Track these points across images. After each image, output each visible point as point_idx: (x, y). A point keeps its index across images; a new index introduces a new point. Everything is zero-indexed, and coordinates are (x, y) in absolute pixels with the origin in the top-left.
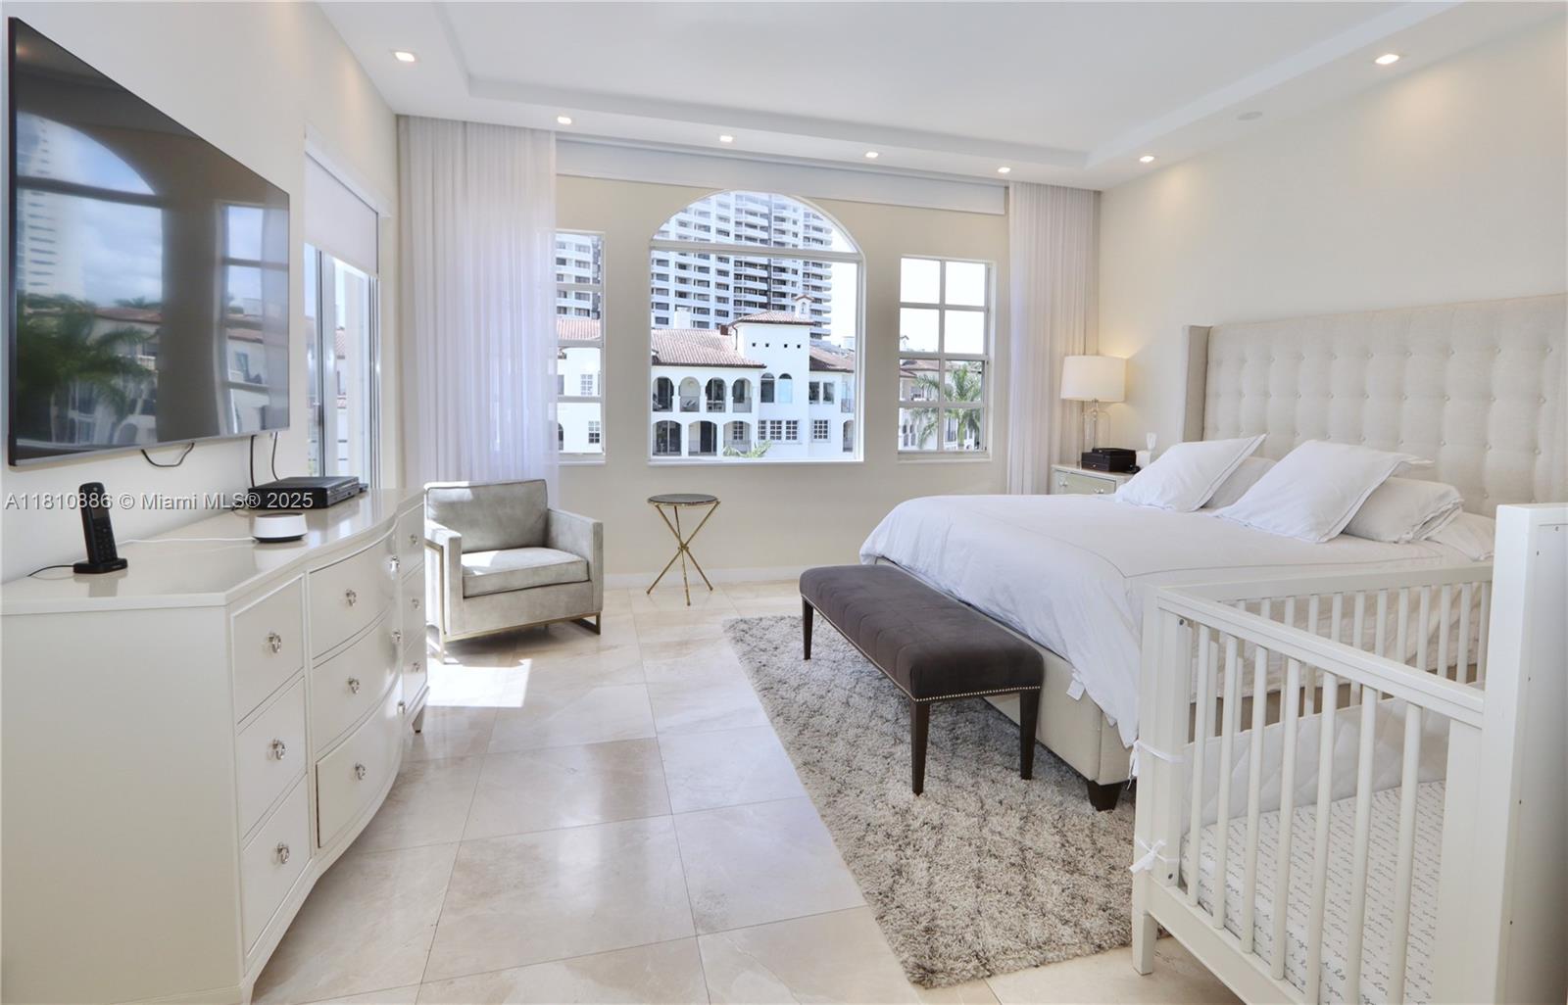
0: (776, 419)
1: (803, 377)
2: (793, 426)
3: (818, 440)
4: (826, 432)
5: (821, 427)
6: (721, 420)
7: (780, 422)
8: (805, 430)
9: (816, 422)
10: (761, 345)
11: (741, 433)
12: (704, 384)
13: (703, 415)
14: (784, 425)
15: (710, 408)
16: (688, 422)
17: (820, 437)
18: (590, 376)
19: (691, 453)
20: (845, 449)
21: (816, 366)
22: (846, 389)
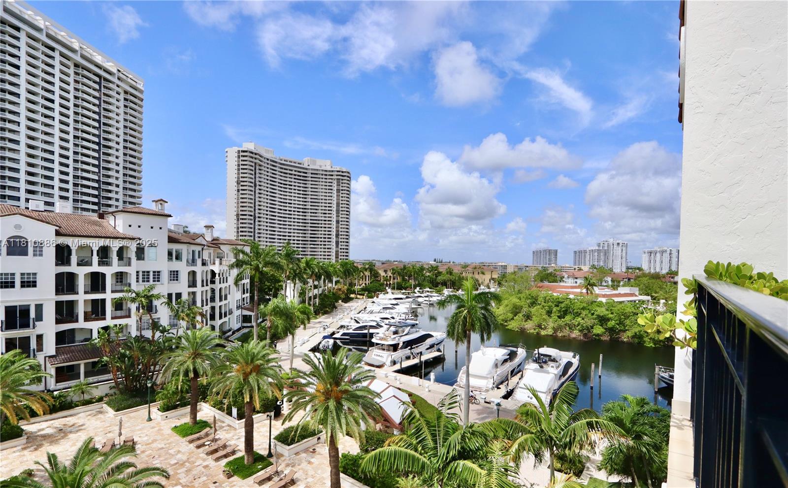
0: (146, 270)
1: (164, 246)
2: (157, 273)
3: (172, 282)
4: (177, 277)
5: (174, 274)
6: (109, 271)
7: (148, 272)
8: (165, 276)
9: (171, 272)
10: (135, 226)
11: (122, 279)
12: (95, 249)
13: (95, 268)
14: (151, 274)
15: (99, 265)
16: (82, 272)
17: (174, 280)
19: (86, 293)
20: (189, 286)
21: (171, 240)
22: (188, 253)
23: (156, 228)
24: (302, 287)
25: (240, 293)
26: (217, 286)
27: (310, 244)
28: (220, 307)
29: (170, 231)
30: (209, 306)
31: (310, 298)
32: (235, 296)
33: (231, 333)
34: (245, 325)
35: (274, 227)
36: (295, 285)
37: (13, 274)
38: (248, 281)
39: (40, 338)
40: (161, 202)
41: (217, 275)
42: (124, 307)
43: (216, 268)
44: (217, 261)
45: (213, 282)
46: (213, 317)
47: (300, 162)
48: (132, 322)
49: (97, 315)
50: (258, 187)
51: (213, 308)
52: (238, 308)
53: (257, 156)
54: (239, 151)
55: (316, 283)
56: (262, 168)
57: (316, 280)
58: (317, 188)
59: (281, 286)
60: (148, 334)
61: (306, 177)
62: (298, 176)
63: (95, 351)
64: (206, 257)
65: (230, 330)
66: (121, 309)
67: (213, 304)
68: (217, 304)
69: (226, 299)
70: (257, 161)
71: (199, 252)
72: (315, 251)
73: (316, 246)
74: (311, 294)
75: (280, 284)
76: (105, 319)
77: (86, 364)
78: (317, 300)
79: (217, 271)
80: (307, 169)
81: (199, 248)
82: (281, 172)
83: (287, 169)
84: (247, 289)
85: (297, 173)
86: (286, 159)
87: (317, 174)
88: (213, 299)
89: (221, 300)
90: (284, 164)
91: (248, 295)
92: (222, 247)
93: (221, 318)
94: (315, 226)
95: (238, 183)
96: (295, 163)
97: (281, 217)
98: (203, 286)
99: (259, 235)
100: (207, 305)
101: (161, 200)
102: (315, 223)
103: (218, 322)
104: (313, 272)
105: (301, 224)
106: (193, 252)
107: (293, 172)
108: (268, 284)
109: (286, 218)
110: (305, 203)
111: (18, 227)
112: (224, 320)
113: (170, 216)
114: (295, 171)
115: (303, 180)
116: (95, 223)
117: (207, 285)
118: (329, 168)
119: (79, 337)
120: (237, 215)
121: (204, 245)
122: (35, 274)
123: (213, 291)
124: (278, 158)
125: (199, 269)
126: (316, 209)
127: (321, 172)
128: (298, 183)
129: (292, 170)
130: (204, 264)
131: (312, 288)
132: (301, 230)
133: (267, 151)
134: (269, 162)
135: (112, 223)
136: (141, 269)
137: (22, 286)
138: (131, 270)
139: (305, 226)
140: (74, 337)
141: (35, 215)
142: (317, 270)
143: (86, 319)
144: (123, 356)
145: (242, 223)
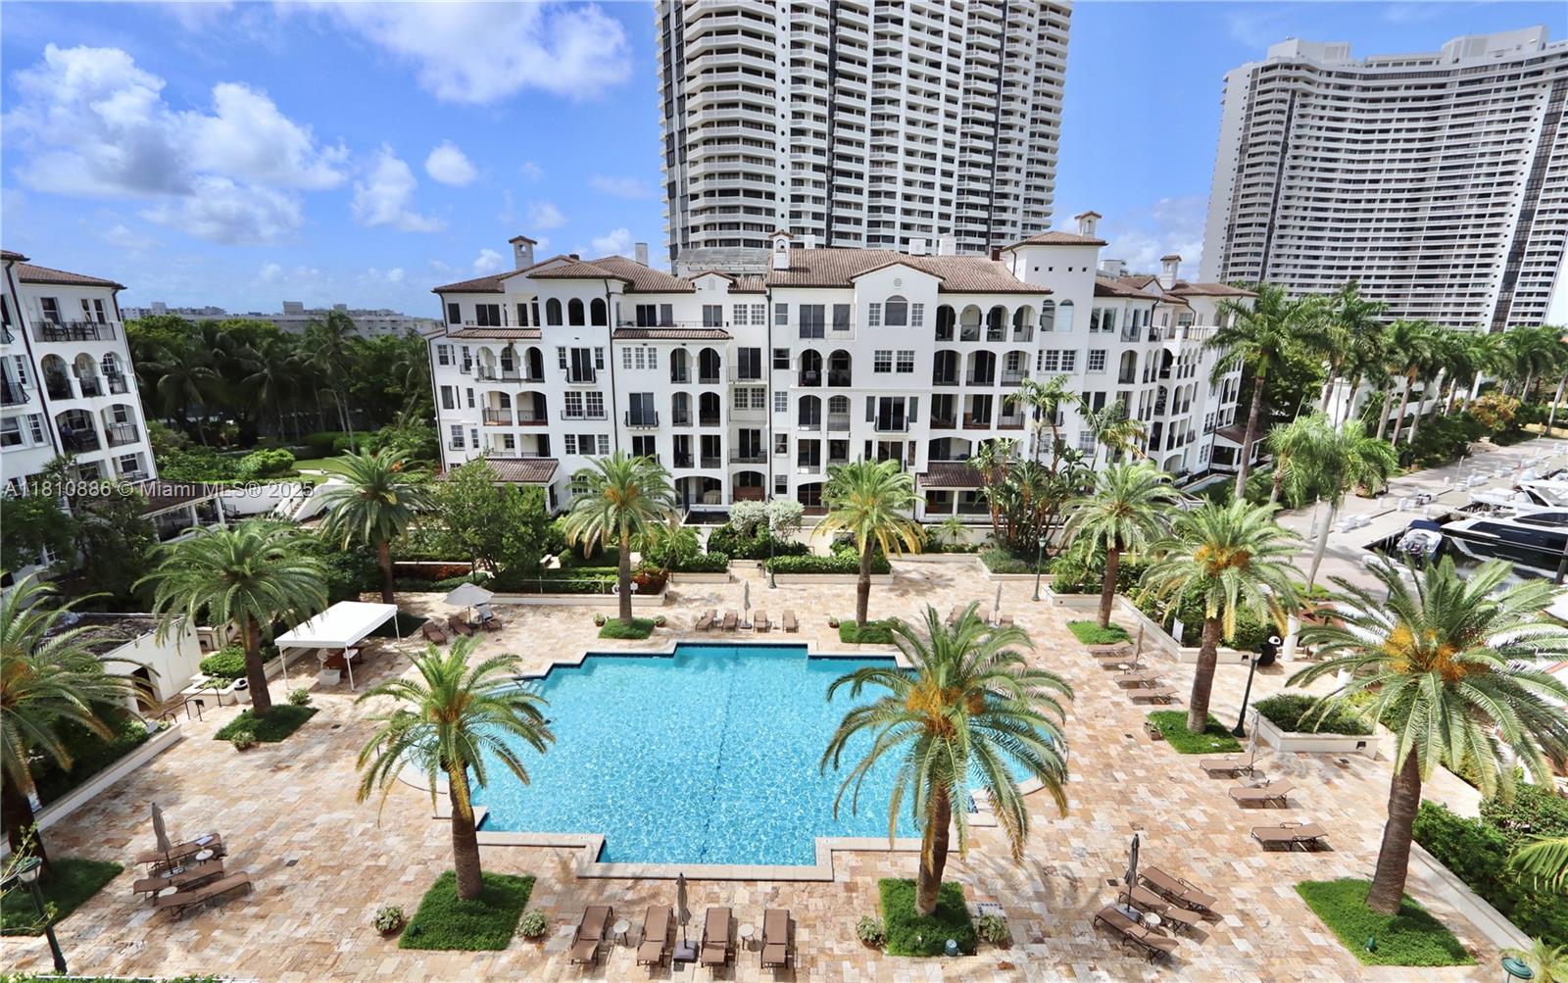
0: (1054, 348)
1: (1087, 303)
2: (1070, 355)
3: (1092, 371)
4: (1102, 363)
5: (1097, 358)
6: (1000, 349)
7: (1057, 352)
8: (1082, 361)
9: (1093, 352)
10: (1044, 269)
11: (1017, 363)
12: (985, 312)
13: (983, 344)
14: (1061, 355)
15: (988, 339)
16: (965, 350)
17: (1095, 368)
18: (878, 305)
19: (968, 384)
20: (1121, 381)
21: (1101, 291)
22: (1126, 316)
23: (1077, 269)
24: (1370, 395)
25: (1216, 400)
26: (1172, 384)
27: (1416, 286)
28: (1172, 425)
29: (1099, 274)
30: (1152, 421)
31: (1391, 424)
32: (1207, 405)
33: (1185, 479)
34: (1217, 466)
35: (1316, 248)
36: (1354, 388)
37: (890, 353)
38: (1238, 374)
39: (913, 444)
40: (1091, 218)
41: (1175, 361)
42: (1016, 412)
43: (1175, 347)
44: (1179, 332)
45: (1165, 375)
46: (1155, 444)
47: (1426, 57)
48: (1024, 437)
49: (979, 421)
50: (1291, 152)
51: (1158, 427)
52: (1207, 430)
53: (1303, 73)
54: (1255, 72)
55: (1418, 387)
56: (1312, 100)
57: (1418, 379)
58: (1472, 125)
59: (1317, 390)
60: (1047, 460)
61: (1440, 97)
62: (1415, 99)
63: (974, 477)
64: (1157, 324)
65: (1184, 474)
66: (1011, 414)
67: (1159, 419)
68: (1168, 418)
69: (1185, 410)
70: (1301, 85)
71: (1146, 313)
72: (1426, 305)
73: (1433, 290)
74: (1395, 414)
75: (1314, 384)
76: (988, 428)
77: (960, 493)
78: (1411, 431)
79: (1175, 353)
80: (1447, 73)
81: (1147, 305)
82: (1363, 100)
83: (1381, 89)
84: (1233, 393)
85: (1413, 93)
86: (1383, 59)
87: (1480, 81)
88: (1160, 409)
89: (1175, 411)
90: (1374, 77)
91: (1234, 404)
92: (1192, 301)
93: (1170, 446)
94: (1441, 235)
95: (1242, 151)
96: (1411, 64)
97: (1341, 220)
98: (1145, 381)
99: (1276, 270)
100: (1148, 419)
101: (1092, 214)
102: (1444, 228)
103: (1164, 454)
104: (1413, 359)
105: (1397, 234)
106: (1136, 313)
107: (1402, 93)
108: (1284, 384)
109: (1355, 220)
110: (1421, 175)
111: (898, 282)
112: (1175, 451)
113: (1103, 244)
114: (1408, 88)
115: (1427, 109)
116: (986, 269)
117: (1153, 380)
118: (1531, 51)
119: (955, 451)
120: (1230, 227)
121: (1157, 299)
122: (912, 353)
123: (1163, 390)
124: (1360, 60)
125: (1142, 347)
126: (1456, 187)
127: (1498, 73)
128: (1411, 120)
129: (1396, 88)
130: (1152, 338)
131: (1404, 399)
132: (1394, 249)
133: (1331, 52)
134: (1333, 80)
135: (1010, 266)
136: (1047, 347)
137: (899, 370)
138: (1031, 349)
139: (1409, 239)
140: (949, 450)
141: (915, 261)
142: (1428, 354)
143: (966, 426)
144: (1010, 490)
145: (1239, 245)
